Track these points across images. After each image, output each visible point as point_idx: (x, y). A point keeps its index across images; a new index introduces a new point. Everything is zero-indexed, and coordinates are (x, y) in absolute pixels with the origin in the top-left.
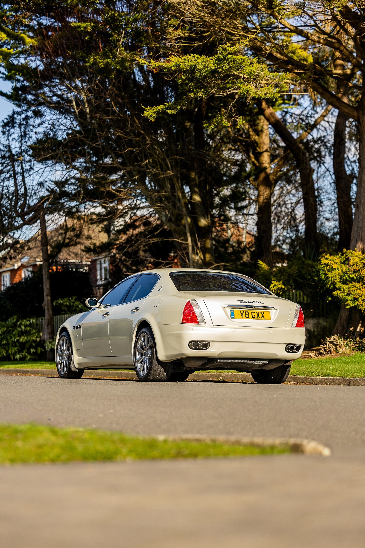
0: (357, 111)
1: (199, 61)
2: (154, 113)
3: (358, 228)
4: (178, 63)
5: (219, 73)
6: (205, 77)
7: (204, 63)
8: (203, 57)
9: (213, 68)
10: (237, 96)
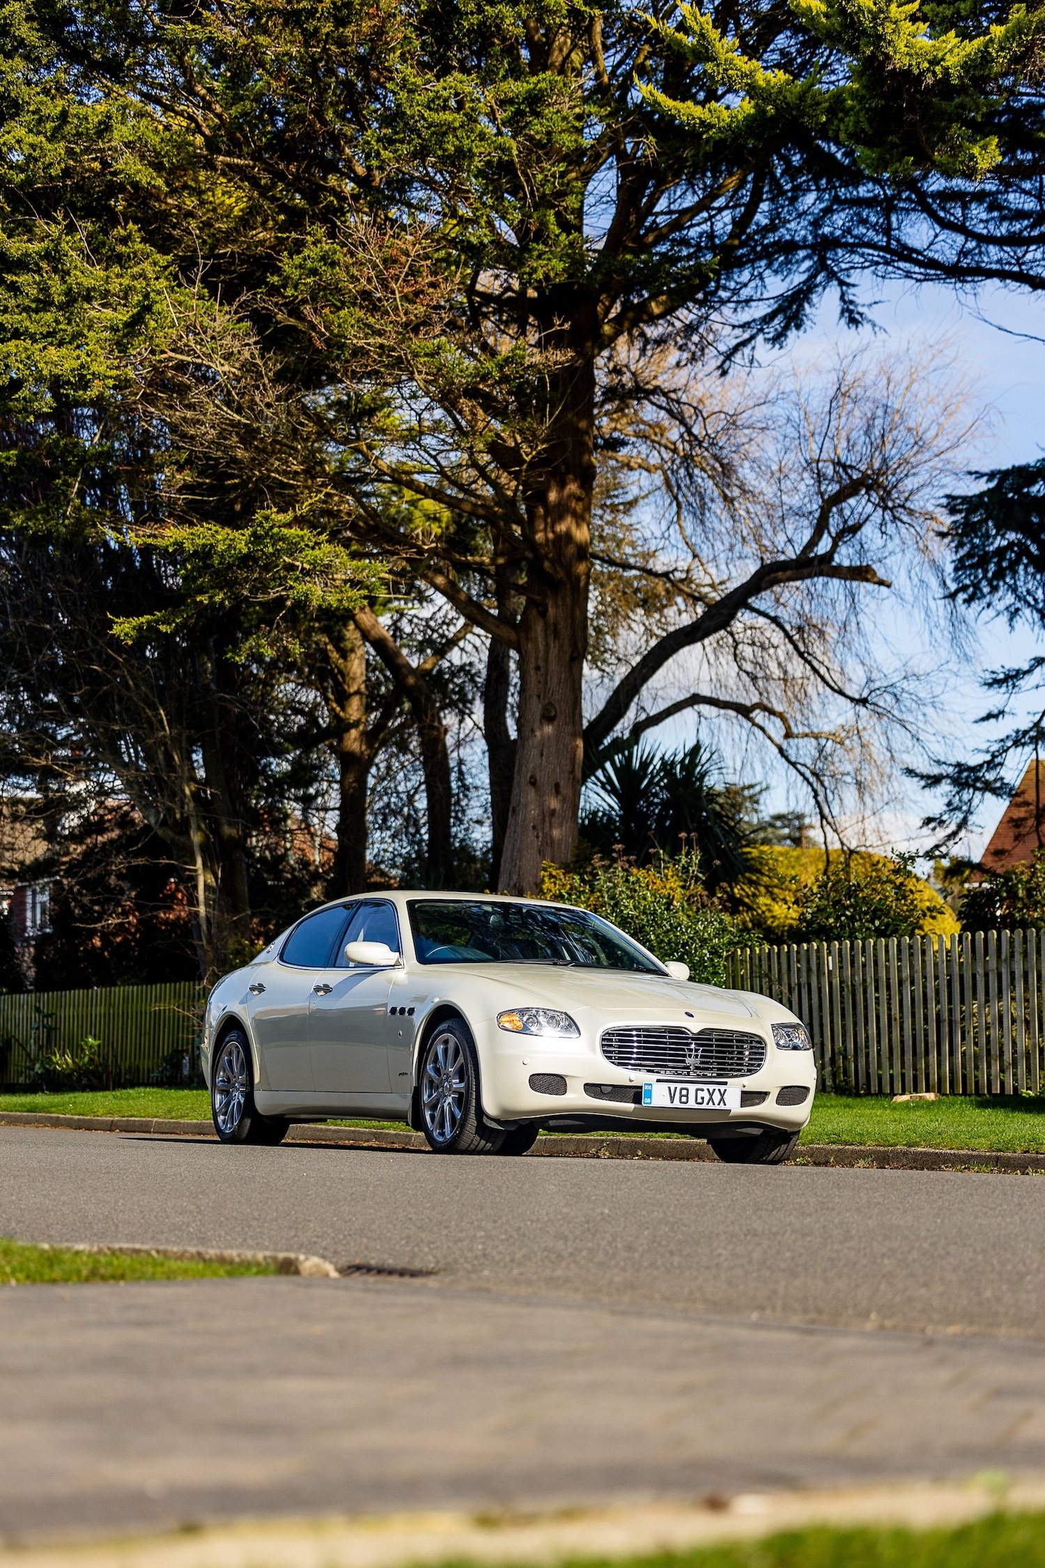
0: (517, 633)
1: (219, 537)
2: (134, 628)
3: (513, 850)
4: (180, 539)
5: (256, 560)
6: (230, 567)
7: (228, 542)
8: (227, 530)
9: (245, 551)
10: (289, 603)
